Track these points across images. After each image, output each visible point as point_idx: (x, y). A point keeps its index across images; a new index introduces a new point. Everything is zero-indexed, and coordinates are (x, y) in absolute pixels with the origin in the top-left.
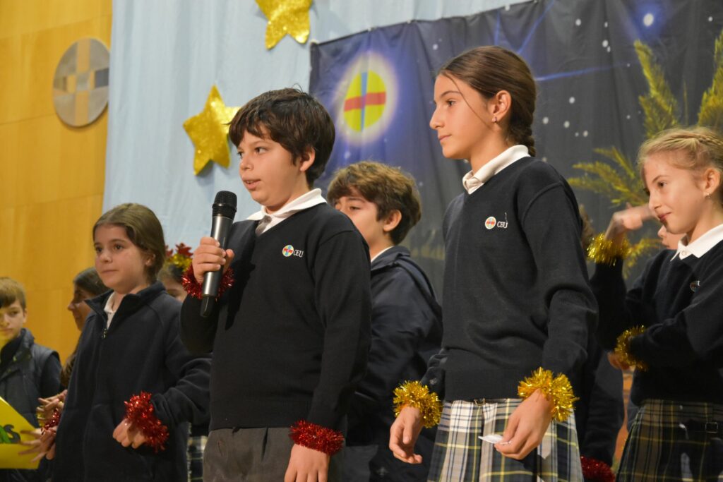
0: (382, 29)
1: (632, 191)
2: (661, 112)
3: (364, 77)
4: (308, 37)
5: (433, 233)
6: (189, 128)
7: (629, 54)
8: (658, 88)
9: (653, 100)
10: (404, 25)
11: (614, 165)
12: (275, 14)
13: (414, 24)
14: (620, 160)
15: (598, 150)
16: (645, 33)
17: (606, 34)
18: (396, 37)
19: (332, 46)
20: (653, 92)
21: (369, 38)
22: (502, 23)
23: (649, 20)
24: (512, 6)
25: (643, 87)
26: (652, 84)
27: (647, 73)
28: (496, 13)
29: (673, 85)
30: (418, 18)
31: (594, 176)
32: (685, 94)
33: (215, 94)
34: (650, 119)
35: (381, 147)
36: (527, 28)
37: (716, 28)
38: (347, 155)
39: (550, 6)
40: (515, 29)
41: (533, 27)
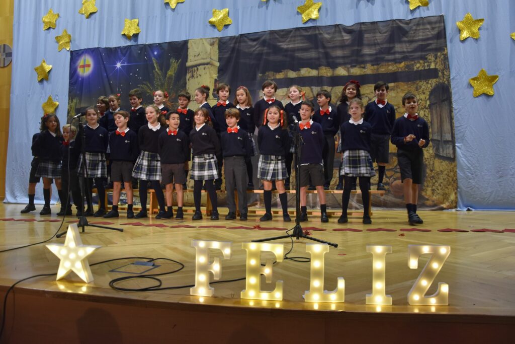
0: (90, 49)
2: (158, 74)
3: (85, 60)
4: (70, 49)
6: (36, 70)
7: (151, 60)
9: (156, 72)
10: (95, 48)
11: (147, 86)
12: (61, 43)
13: (98, 49)
14: (149, 85)
15: (144, 82)
16: (155, 56)
17: (146, 55)
18: (93, 51)
19: (76, 52)
20: (157, 70)
21: (86, 51)
22: (120, 50)
23: (156, 53)
24: (123, 46)
25: (154, 68)
26: (156, 68)
27: (155, 65)
28: (119, 47)
29: (161, 69)
30: (99, 47)
31: (142, 88)
32: (164, 71)
33: (44, 62)
34: (156, 76)
35: (89, 77)
36: (127, 52)
37: (170, 57)
38: (80, 79)
39: (132, 47)
40: (124, 52)
41: (128, 52)
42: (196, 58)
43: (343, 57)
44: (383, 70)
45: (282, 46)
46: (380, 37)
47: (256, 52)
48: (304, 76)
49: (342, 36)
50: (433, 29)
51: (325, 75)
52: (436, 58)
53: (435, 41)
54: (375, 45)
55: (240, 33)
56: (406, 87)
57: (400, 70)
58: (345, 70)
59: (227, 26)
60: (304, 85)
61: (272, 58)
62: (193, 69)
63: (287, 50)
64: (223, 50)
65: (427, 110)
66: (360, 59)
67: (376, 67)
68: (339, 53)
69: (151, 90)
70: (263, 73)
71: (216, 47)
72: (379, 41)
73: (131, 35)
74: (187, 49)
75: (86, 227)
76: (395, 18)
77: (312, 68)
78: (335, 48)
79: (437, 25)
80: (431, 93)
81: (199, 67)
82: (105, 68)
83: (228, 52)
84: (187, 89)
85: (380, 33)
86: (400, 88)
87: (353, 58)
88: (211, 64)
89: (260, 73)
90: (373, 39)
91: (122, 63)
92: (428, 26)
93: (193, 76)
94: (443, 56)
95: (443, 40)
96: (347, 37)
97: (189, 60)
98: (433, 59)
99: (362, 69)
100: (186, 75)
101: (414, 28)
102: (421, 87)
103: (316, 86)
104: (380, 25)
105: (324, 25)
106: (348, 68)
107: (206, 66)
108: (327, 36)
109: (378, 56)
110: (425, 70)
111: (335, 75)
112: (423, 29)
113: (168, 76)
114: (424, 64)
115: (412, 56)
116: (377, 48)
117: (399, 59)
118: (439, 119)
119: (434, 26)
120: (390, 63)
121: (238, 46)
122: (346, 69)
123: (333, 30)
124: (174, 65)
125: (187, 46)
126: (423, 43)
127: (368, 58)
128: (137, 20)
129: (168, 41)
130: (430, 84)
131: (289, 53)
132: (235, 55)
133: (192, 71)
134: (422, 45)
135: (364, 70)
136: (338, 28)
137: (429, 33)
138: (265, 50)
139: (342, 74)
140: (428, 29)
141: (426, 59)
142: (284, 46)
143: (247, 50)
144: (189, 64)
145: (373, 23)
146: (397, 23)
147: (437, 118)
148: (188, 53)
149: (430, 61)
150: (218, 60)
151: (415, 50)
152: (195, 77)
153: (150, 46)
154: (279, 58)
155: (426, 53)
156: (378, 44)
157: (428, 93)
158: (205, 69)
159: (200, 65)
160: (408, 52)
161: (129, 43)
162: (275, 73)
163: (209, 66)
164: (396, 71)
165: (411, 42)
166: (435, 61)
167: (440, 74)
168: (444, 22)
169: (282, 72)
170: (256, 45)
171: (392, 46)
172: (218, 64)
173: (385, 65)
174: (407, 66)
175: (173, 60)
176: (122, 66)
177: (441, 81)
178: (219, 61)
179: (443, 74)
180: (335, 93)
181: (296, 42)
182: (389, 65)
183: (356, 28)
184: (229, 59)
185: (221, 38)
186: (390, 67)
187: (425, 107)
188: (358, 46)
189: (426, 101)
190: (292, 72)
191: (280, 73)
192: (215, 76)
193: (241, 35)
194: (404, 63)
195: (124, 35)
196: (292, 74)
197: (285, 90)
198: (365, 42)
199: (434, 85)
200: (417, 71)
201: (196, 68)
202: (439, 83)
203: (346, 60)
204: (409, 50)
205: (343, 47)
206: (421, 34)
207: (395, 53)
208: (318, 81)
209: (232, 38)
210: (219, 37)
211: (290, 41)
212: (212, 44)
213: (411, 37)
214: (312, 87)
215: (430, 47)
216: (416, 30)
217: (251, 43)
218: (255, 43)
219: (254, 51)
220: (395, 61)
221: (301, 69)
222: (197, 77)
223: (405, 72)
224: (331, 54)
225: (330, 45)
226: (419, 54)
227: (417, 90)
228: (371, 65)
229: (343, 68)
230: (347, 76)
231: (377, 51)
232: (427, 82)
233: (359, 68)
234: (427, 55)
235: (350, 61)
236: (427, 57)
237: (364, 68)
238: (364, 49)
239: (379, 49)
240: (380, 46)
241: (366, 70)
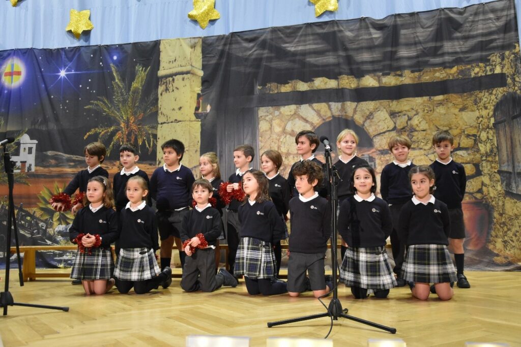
0: (20, 50)
1: (110, 111)
2: (119, 87)
5: (40, 120)
7: (109, 68)
8: (118, 79)
9: (117, 83)
10: (28, 49)
11: (104, 102)
13: (32, 50)
14: (106, 101)
15: (99, 97)
16: (114, 62)
17: (101, 61)
18: (25, 53)
20: (117, 80)
21: (14, 52)
22: (65, 52)
23: (115, 58)
24: (69, 48)
25: (114, 79)
26: (116, 78)
27: (115, 74)
28: (62, 49)
29: (123, 79)
30: (34, 47)
31: (97, 105)
32: (127, 82)
34: (115, 89)
35: (19, 90)
36: (74, 55)
37: (136, 63)
38: (6, 92)
39: (82, 49)
40: (70, 55)
41: (76, 56)
42: (171, 65)
43: (372, 62)
44: (427, 78)
45: (289, 49)
46: (422, 34)
47: (253, 57)
48: (320, 88)
49: (370, 34)
50: (498, 19)
51: (348, 87)
52: (503, 59)
53: (502, 36)
54: (415, 44)
55: (231, 31)
56: (460, 100)
57: (451, 78)
58: (375, 79)
59: (212, 22)
60: (319, 101)
61: (274, 64)
62: (168, 79)
63: (294, 54)
64: (208, 54)
65: (491, 132)
66: (395, 64)
67: (417, 74)
68: (366, 56)
69: (109, 108)
70: (263, 84)
71: (199, 50)
72: (421, 38)
73: (80, 31)
74: (159, 52)
75: (9, 308)
76: (443, 7)
77: (330, 78)
78: (360, 49)
79: (505, 13)
80: (497, 107)
81: (176, 78)
82: (42, 76)
83: (214, 57)
84: (159, 107)
85: (422, 27)
86: (451, 102)
87: (387, 63)
88: (192, 74)
89: (260, 86)
90: (412, 36)
91: (68, 71)
92: (491, 16)
93: (167, 90)
94: (513, 56)
95: (513, 33)
96: (376, 34)
97: (161, 68)
98: (499, 60)
99: (398, 77)
100: (158, 88)
101: (471, 18)
102: (481, 99)
103: (335, 102)
104: (422, 16)
105: (345, 19)
106: (379, 77)
107: (185, 76)
108: (349, 34)
109: (420, 59)
110: (486, 76)
111: (361, 87)
112: (483, 20)
113: (132, 89)
114: (485, 68)
115: (468, 57)
116: (418, 48)
117: (449, 62)
118: (509, 143)
119: (499, 14)
120: (437, 68)
121: (229, 49)
122: (376, 78)
123: (358, 25)
124: (141, 74)
125: (159, 49)
126: (484, 39)
127: (406, 63)
128: (87, 12)
129: (132, 41)
130: (495, 95)
131: (298, 58)
132: (224, 61)
133: (166, 82)
134: (482, 41)
135: (401, 79)
136: (364, 23)
137: (492, 25)
138: (266, 53)
139: (371, 85)
140: (490, 19)
141: (489, 60)
142: (291, 48)
143: (240, 55)
144: (161, 73)
145: (412, 15)
146: (446, 14)
147: (506, 141)
148: (161, 59)
149: (494, 63)
150: (201, 68)
151: (472, 50)
152: (171, 90)
153: (107, 47)
154: (283, 64)
155: (487, 53)
156: (420, 43)
157: (492, 108)
158: (183, 79)
159: (176, 74)
160: (463, 52)
161: (76, 44)
162: (279, 85)
163: (189, 75)
164: (445, 79)
165: (466, 38)
166: (501, 63)
167: (509, 80)
168: (515, 8)
169: (288, 83)
170: (253, 47)
171: (439, 44)
172: (201, 73)
173: (430, 71)
174: (461, 72)
175: (139, 68)
176: (67, 75)
177: (511, 90)
178: (203, 69)
179: (514, 80)
180: (362, 110)
181: (308, 43)
182: (435, 71)
183: (390, 22)
184: (217, 66)
185: (205, 37)
186: (437, 74)
187: (488, 127)
188: (392, 46)
189: (489, 119)
190: (303, 83)
191: (287, 85)
192: (198, 89)
193: (233, 34)
194: (456, 67)
195: (70, 32)
196: (303, 86)
197: (293, 107)
198: (402, 40)
199: (500, 96)
200: (475, 78)
201: (171, 79)
202: (509, 93)
204: (464, 49)
205: (371, 48)
206: (480, 26)
207: (443, 55)
208: (338, 95)
209: (220, 38)
210: (203, 36)
211: (299, 42)
212: (193, 47)
213: (466, 31)
214: (330, 103)
215: (494, 44)
216: (473, 21)
217: (246, 45)
218: (251, 45)
219: (250, 55)
220: (444, 65)
221: (315, 79)
222: (173, 91)
223: (458, 79)
224: (356, 58)
225: (354, 47)
226: (478, 54)
227: (476, 104)
228: (410, 72)
229: (372, 77)
230: (378, 87)
231: (419, 53)
232: (490, 92)
233: (395, 76)
234: (489, 55)
235: (381, 68)
236: (489, 58)
237: (401, 76)
238: (400, 50)
239: (421, 49)
240: (422, 46)
241: (403, 79)
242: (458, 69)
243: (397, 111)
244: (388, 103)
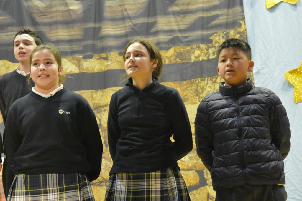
43: (70, 42)
46: (131, 6)
49: (67, 5)
53: (225, 11)
54: (124, 19)
58: (73, 63)
66: (99, 44)
68: (62, 33)
72: (130, 12)
87: (90, 42)
90: (120, 9)
95: (238, 8)
96: (75, 5)
99: (102, 61)
102: (203, 89)
106: (79, 61)
108: (39, 4)
114: (208, 50)
115: (186, 37)
116: (127, 24)
122: (76, 62)
126: (205, 15)
127: (112, 43)
134: (203, 18)
135: (106, 63)
139: (69, 71)
141: (211, 41)
149: (217, 45)
151: (192, 28)
155: (209, 32)
156: (129, 18)
160: (180, 31)
165: (185, 13)
171: (151, 20)
174: (179, 55)
188: (95, 21)
194: (173, 48)
198: (107, 14)
200: (196, 63)
203: (75, 47)
204: (182, 27)
205: (68, 23)
207: (157, 33)
215: (217, 21)
223: (176, 64)
224: (49, 35)
225: (46, 21)
226: (198, 33)
227: (197, 95)
228: (118, 55)
229: (70, 61)
230: (78, 74)
231: (128, 30)
232: (214, 80)
233: (98, 59)
234: (211, 35)
235: (81, 48)
236: (211, 38)
237: (106, 59)
238: (106, 26)
239: (130, 26)
240: (131, 22)
241: (109, 63)
242: (175, 51)
243: (102, 104)
244: (90, 94)
